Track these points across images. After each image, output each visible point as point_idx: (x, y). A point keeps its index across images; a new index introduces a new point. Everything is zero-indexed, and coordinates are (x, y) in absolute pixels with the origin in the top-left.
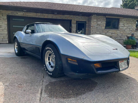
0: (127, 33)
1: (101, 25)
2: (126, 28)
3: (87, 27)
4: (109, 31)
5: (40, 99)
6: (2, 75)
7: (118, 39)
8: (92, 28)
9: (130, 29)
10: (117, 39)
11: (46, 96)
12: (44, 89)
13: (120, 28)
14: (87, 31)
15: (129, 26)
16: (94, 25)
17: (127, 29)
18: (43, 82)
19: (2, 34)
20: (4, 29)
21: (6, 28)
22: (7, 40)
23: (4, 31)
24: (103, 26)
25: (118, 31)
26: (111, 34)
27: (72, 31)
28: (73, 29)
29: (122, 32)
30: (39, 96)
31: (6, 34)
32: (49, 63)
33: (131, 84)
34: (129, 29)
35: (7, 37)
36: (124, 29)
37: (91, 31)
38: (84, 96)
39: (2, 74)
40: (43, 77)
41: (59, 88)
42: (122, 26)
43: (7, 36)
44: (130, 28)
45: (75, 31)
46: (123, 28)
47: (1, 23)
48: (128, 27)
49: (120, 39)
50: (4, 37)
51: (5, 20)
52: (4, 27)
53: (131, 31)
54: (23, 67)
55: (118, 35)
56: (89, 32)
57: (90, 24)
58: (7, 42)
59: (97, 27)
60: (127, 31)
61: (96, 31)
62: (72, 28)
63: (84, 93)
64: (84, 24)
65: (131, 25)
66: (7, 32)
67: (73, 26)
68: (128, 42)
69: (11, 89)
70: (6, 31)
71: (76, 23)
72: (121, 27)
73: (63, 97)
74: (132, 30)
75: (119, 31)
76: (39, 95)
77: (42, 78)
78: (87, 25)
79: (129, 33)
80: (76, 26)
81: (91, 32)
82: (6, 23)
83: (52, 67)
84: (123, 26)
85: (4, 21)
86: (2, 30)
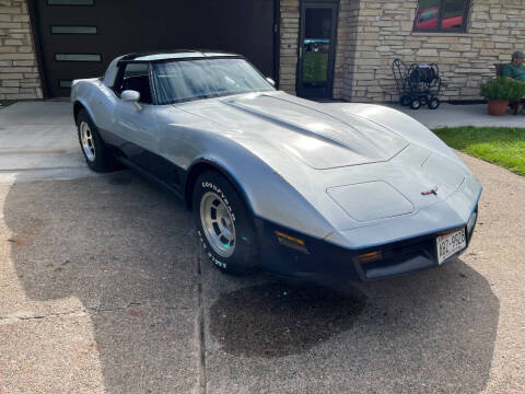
0: (498, 45)
1: (397, 18)
2: (497, 25)
3: (340, 24)
4: (430, 40)
5: (203, 358)
6: (69, 265)
7: (462, 71)
8: (360, 29)
9: (510, 28)
10: (457, 70)
11: (217, 346)
12: (207, 320)
13: (475, 24)
14: (339, 42)
15: (508, 20)
16: (371, 19)
17: (499, 32)
18: (200, 290)
19: (15, 64)
20: (20, 43)
21: (29, 38)
22: (38, 85)
23: (21, 49)
24: (405, 18)
25: (462, 40)
26: (434, 52)
27: (283, 41)
28: (285, 36)
29: (478, 44)
30: (198, 346)
31: (32, 63)
32: (215, 225)
33: (468, 299)
34: (507, 32)
35: (37, 75)
36: (486, 31)
37: (358, 43)
38: (325, 348)
39: (67, 262)
40: (200, 272)
41: (252, 318)
42: (479, 17)
43: (36, 70)
44: (513, 25)
45: (295, 41)
46: (483, 25)
47: (7, 18)
48: (503, 24)
49: (469, 71)
50: (26, 75)
51: (20, 6)
52: (20, 36)
53: (513, 40)
54: (125, 228)
55: (465, 55)
56: (350, 48)
57: (356, 13)
58: (40, 94)
59: (381, 24)
60: (501, 39)
61: (378, 43)
62: (282, 30)
63: (326, 338)
64: (331, 10)
65: (516, 12)
66: (32, 56)
67: (285, 20)
68: (496, 90)
69: (113, 322)
70: (30, 49)
71: (300, 7)
72: (478, 21)
73: (267, 353)
74: (518, 33)
75: (469, 41)
76: (196, 343)
77: (196, 274)
78: (341, 15)
79: (507, 46)
80: (297, 20)
81: (358, 48)
82: (27, 18)
83: (224, 240)
84: (486, 17)
85: (17, 11)
86: (14, 49)
